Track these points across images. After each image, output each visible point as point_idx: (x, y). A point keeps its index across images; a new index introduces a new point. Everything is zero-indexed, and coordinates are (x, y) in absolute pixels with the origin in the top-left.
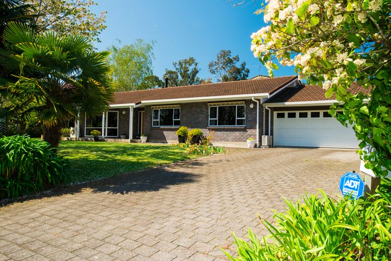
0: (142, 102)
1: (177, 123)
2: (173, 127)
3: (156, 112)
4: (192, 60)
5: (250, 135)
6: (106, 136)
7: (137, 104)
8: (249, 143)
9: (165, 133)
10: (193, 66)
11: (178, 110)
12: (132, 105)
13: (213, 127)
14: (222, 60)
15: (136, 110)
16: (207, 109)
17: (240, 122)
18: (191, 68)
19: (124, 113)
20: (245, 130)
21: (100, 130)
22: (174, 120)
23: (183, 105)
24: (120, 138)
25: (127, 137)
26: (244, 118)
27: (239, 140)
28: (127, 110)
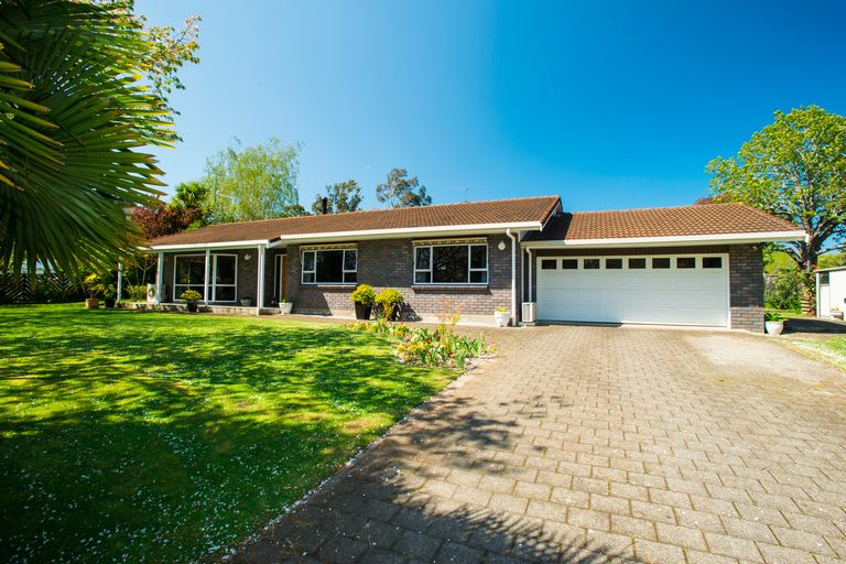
0: (283, 237)
1: (351, 278)
2: (343, 285)
3: (309, 256)
4: (352, 183)
5: (498, 302)
6: (213, 300)
7: (272, 241)
8: (498, 319)
9: (328, 296)
10: (354, 193)
11: (353, 253)
12: (262, 244)
13: (423, 285)
14: (394, 183)
15: (270, 253)
16: (411, 252)
17: (477, 277)
18: (350, 196)
19: (247, 257)
20: (487, 292)
21: (201, 290)
22: (344, 271)
23: (362, 244)
24: (239, 304)
25: (254, 304)
26: (487, 269)
27: (476, 311)
28: (253, 252)
